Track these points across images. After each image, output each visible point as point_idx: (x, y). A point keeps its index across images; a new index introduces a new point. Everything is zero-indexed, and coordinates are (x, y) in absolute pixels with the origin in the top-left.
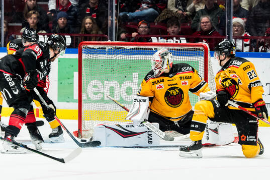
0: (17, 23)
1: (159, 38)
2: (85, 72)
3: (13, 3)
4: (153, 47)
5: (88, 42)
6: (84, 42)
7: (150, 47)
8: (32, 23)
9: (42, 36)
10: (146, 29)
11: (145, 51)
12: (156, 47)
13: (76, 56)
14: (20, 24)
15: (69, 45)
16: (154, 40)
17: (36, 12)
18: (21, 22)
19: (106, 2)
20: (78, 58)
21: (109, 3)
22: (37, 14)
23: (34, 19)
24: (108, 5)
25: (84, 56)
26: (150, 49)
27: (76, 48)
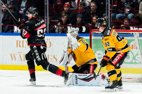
0: (56, 20)
1: (134, 27)
2: (94, 47)
3: (54, 9)
4: (131, 33)
5: (95, 30)
6: (93, 30)
7: (129, 32)
8: (64, 21)
9: (70, 27)
10: (127, 23)
11: (126, 35)
12: (132, 32)
13: (88, 38)
14: (58, 21)
15: (84, 31)
16: (132, 28)
17: (67, 15)
18: (58, 19)
19: (105, 8)
20: (89, 38)
21: (106, 8)
22: (67, 16)
23: (65, 18)
24: (106, 9)
25: (93, 38)
26: (129, 33)
27: (88, 33)
